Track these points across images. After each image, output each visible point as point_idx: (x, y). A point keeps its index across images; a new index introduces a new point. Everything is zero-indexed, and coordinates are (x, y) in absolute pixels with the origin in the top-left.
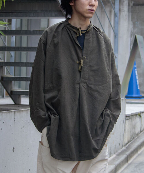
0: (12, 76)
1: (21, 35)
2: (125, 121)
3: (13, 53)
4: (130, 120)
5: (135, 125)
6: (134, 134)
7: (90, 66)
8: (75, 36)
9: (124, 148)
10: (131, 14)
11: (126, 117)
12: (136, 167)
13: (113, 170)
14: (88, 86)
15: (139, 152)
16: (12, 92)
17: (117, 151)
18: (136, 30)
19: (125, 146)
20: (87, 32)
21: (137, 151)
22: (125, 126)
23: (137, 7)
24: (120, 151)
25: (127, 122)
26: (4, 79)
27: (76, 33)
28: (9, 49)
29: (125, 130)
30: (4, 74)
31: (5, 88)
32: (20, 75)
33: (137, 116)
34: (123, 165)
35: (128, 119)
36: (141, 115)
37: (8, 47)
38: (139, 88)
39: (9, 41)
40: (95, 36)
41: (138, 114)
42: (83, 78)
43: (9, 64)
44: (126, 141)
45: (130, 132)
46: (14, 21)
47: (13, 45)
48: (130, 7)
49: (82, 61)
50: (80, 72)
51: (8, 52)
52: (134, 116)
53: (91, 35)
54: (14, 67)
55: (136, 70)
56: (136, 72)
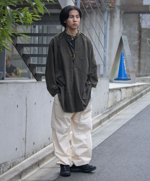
0: (36, 63)
1: (43, 36)
2: (109, 93)
3: (36, 48)
4: (113, 92)
5: (116, 96)
6: (116, 102)
7: (79, 57)
8: (69, 40)
9: (108, 110)
10: (122, 19)
11: (110, 90)
12: (114, 121)
13: (98, 123)
14: (78, 69)
15: (118, 113)
16: (36, 74)
17: (103, 112)
18: (126, 31)
19: (108, 109)
20: (76, 37)
21: (117, 113)
22: (109, 96)
23: (127, 14)
24: (104, 112)
25: (110, 93)
26: (31, 66)
27: (70, 39)
28: (34, 45)
29: (108, 99)
30: (31, 62)
31: (31, 71)
32: (42, 63)
33: (118, 90)
34: (106, 120)
35: (111, 92)
36: (121, 89)
37: (33, 44)
38: (126, 73)
39: (34, 40)
40: (81, 39)
41: (119, 89)
42: (75, 65)
43: (34, 55)
44: (110, 106)
45: (113, 100)
46: (37, 27)
47: (37, 43)
48: (122, 14)
49: (74, 55)
50: (73, 61)
51: (34, 47)
52: (116, 90)
53: (79, 39)
54: (37, 58)
55: (124, 60)
56: (124, 61)
